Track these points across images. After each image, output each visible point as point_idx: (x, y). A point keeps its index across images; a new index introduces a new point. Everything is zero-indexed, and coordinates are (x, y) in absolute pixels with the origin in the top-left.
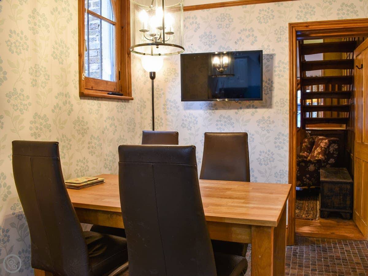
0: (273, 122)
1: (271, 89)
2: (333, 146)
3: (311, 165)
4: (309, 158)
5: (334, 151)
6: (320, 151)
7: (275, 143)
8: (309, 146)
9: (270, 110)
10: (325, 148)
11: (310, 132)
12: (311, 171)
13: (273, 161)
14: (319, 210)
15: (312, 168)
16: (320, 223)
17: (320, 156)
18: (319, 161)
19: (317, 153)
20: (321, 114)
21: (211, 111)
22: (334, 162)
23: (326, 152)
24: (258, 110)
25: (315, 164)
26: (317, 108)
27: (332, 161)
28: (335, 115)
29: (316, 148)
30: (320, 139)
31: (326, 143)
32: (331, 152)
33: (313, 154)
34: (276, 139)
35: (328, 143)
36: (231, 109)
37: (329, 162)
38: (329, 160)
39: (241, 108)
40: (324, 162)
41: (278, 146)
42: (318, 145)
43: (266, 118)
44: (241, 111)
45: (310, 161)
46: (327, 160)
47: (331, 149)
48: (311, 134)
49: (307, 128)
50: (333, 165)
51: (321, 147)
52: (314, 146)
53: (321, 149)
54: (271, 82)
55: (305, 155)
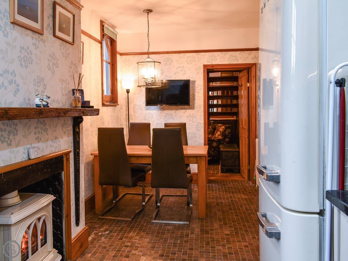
0: (195, 117)
1: (194, 99)
2: (228, 130)
3: (214, 143)
4: (212, 138)
5: (228, 133)
6: (219, 134)
7: (196, 128)
8: (212, 131)
9: (193, 110)
10: (223, 132)
11: (212, 121)
12: (214, 147)
13: (195, 138)
14: (221, 168)
15: (215, 144)
16: (221, 175)
17: (220, 137)
18: (219, 140)
19: (218, 135)
20: (220, 110)
21: (161, 111)
22: (229, 140)
23: (223, 134)
24: (187, 110)
25: (217, 142)
26: (217, 106)
27: (227, 140)
28: (229, 110)
29: (217, 132)
30: (219, 126)
31: (223, 128)
32: (227, 134)
33: (215, 136)
34: (197, 126)
35: (225, 129)
36: (172, 110)
37: (225, 141)
38: (225, 140)
39: (178, 109)
40: (222, 140)
41: (198, 130)
42: (219, 130)
43: (191, 115)
44: (178, 111)
45: (213, 140)
46: (224, 139)
47: (227, 132)
48: (213, 123)
49: (210, 119)
50: (228, 142)
51: (220, 131)
52: (216, 131)
53: (220, 133)
54: (194, 96)
55: (210, 137)
